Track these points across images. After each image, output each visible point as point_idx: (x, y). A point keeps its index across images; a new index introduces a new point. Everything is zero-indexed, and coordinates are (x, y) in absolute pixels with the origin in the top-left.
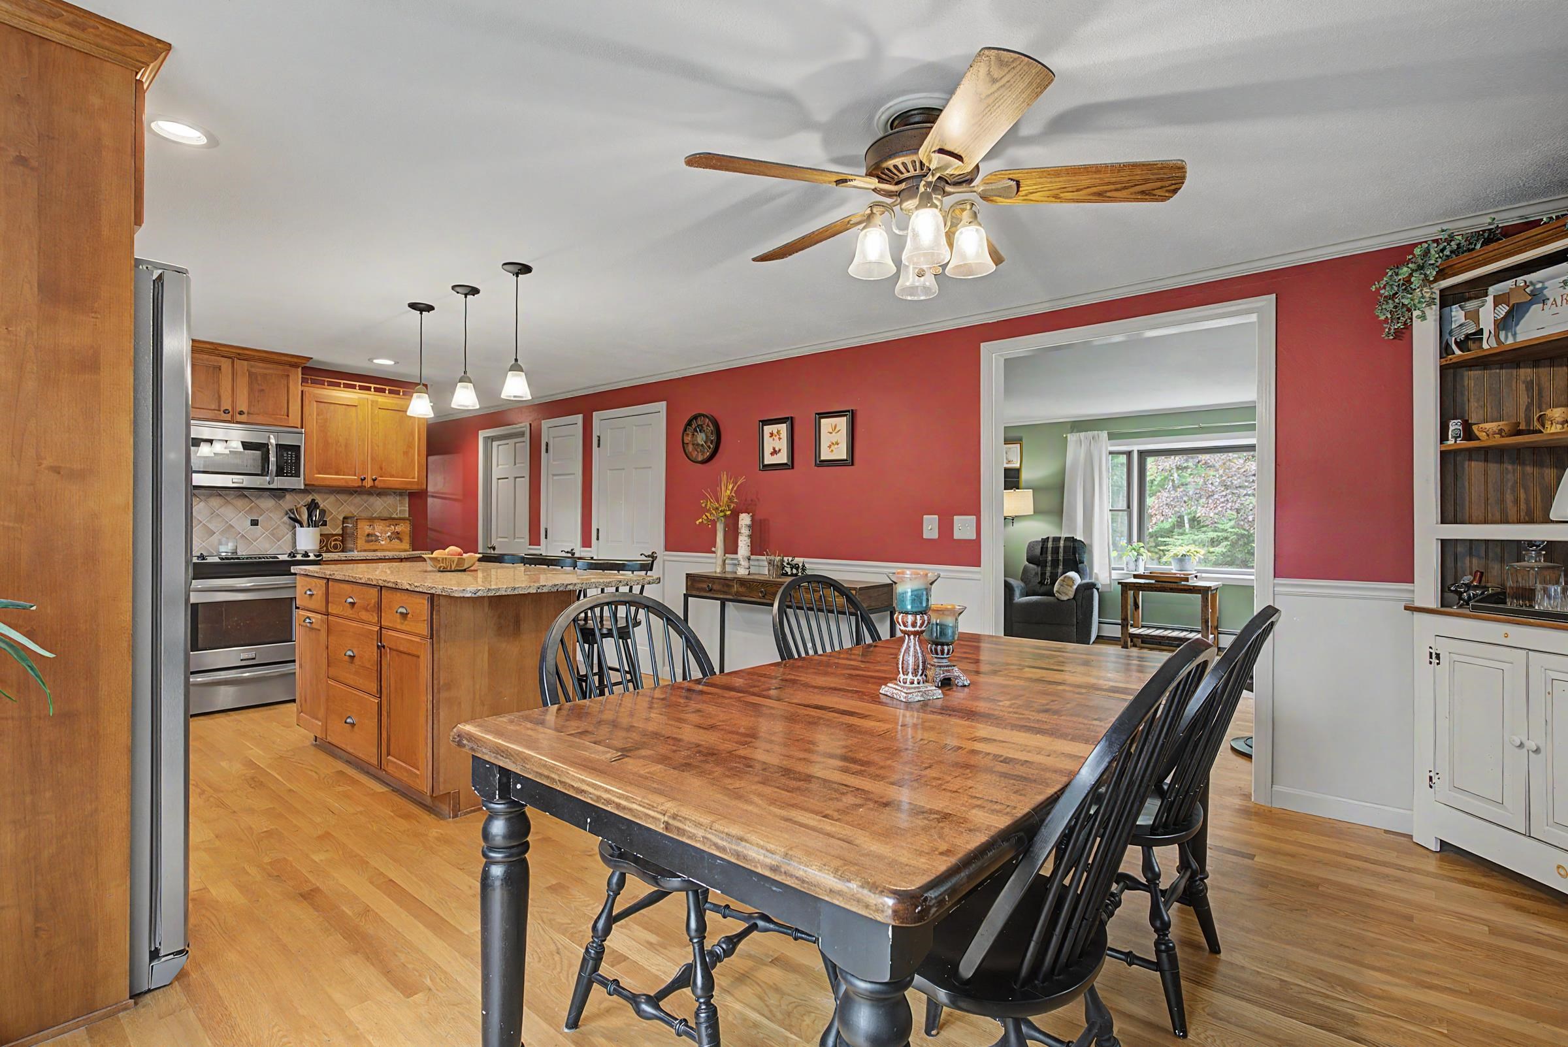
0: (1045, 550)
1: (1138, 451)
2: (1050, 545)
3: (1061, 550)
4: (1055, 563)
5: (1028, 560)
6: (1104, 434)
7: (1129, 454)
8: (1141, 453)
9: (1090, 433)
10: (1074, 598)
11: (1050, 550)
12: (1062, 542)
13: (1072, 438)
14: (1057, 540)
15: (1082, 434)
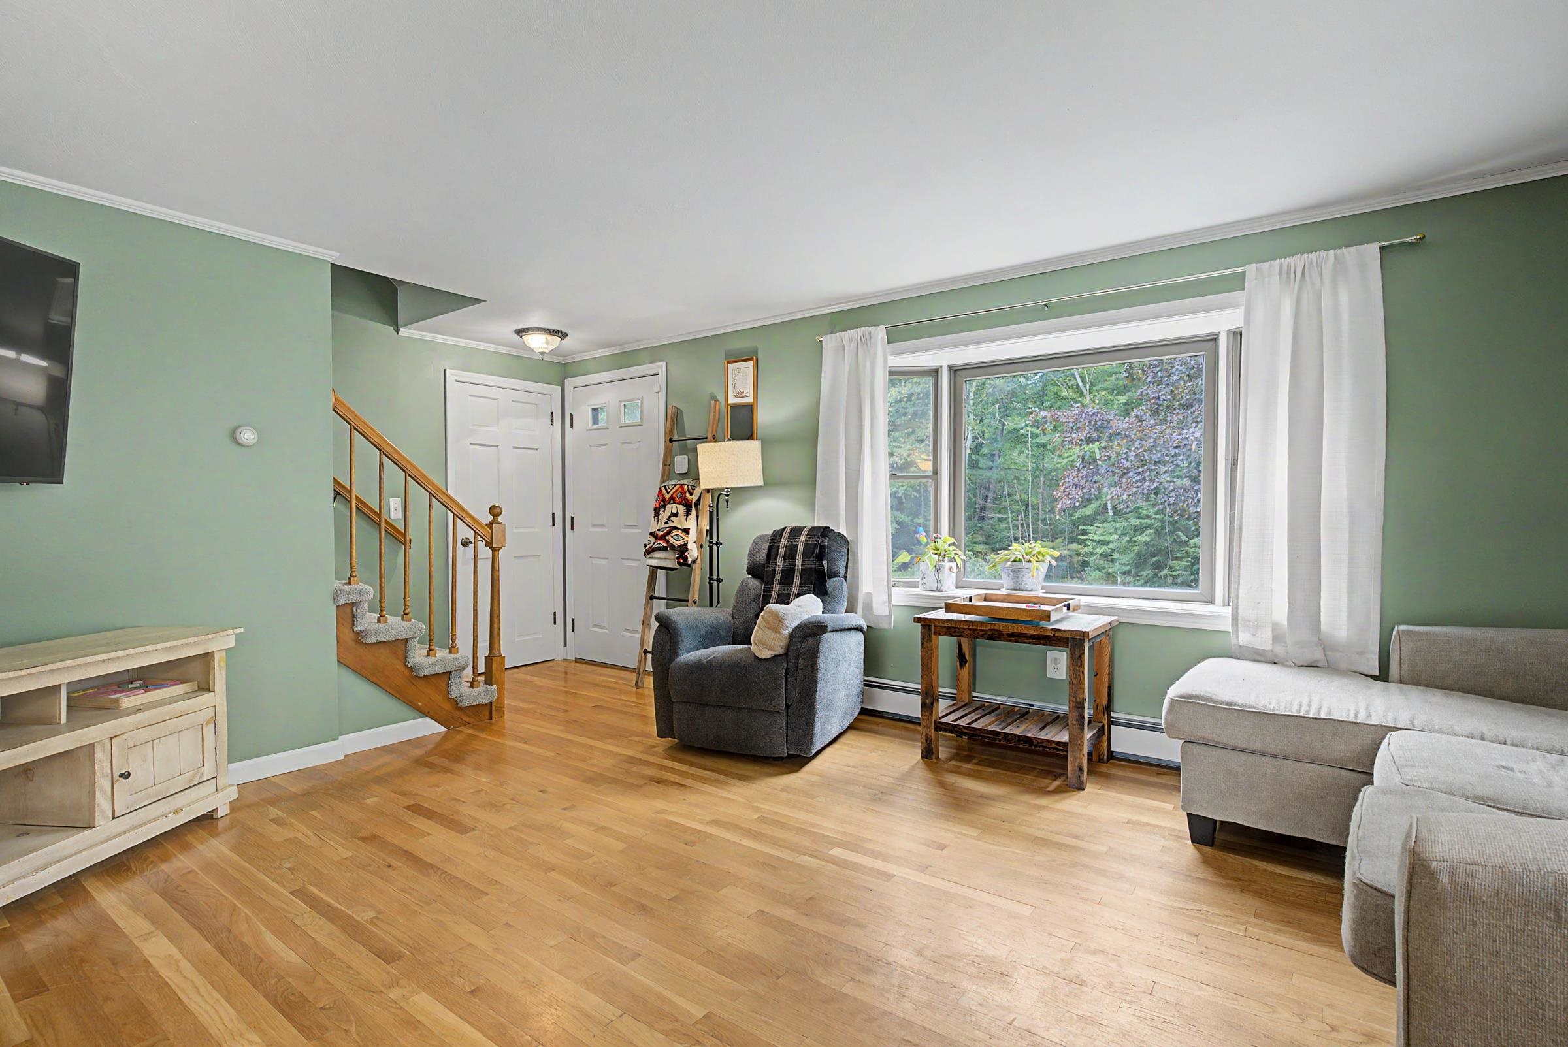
0: (774, 550)
1: (950, 367)
2: (783, 542)
3: (800, 552)
4: (788, 576)
5: (749, 571)
6: (880, 332)
7: (935, 372)
8: (955, 371)
9: (856, 333)
10: (786, 654)
11: (781, 551)
12: (803, 536)
13: (829, 342)
14: (796, 532)
15: (845, 335)
